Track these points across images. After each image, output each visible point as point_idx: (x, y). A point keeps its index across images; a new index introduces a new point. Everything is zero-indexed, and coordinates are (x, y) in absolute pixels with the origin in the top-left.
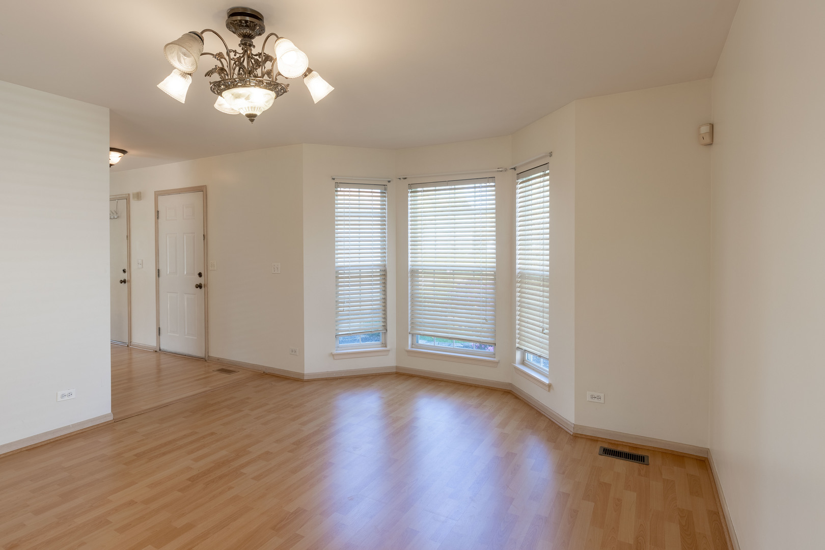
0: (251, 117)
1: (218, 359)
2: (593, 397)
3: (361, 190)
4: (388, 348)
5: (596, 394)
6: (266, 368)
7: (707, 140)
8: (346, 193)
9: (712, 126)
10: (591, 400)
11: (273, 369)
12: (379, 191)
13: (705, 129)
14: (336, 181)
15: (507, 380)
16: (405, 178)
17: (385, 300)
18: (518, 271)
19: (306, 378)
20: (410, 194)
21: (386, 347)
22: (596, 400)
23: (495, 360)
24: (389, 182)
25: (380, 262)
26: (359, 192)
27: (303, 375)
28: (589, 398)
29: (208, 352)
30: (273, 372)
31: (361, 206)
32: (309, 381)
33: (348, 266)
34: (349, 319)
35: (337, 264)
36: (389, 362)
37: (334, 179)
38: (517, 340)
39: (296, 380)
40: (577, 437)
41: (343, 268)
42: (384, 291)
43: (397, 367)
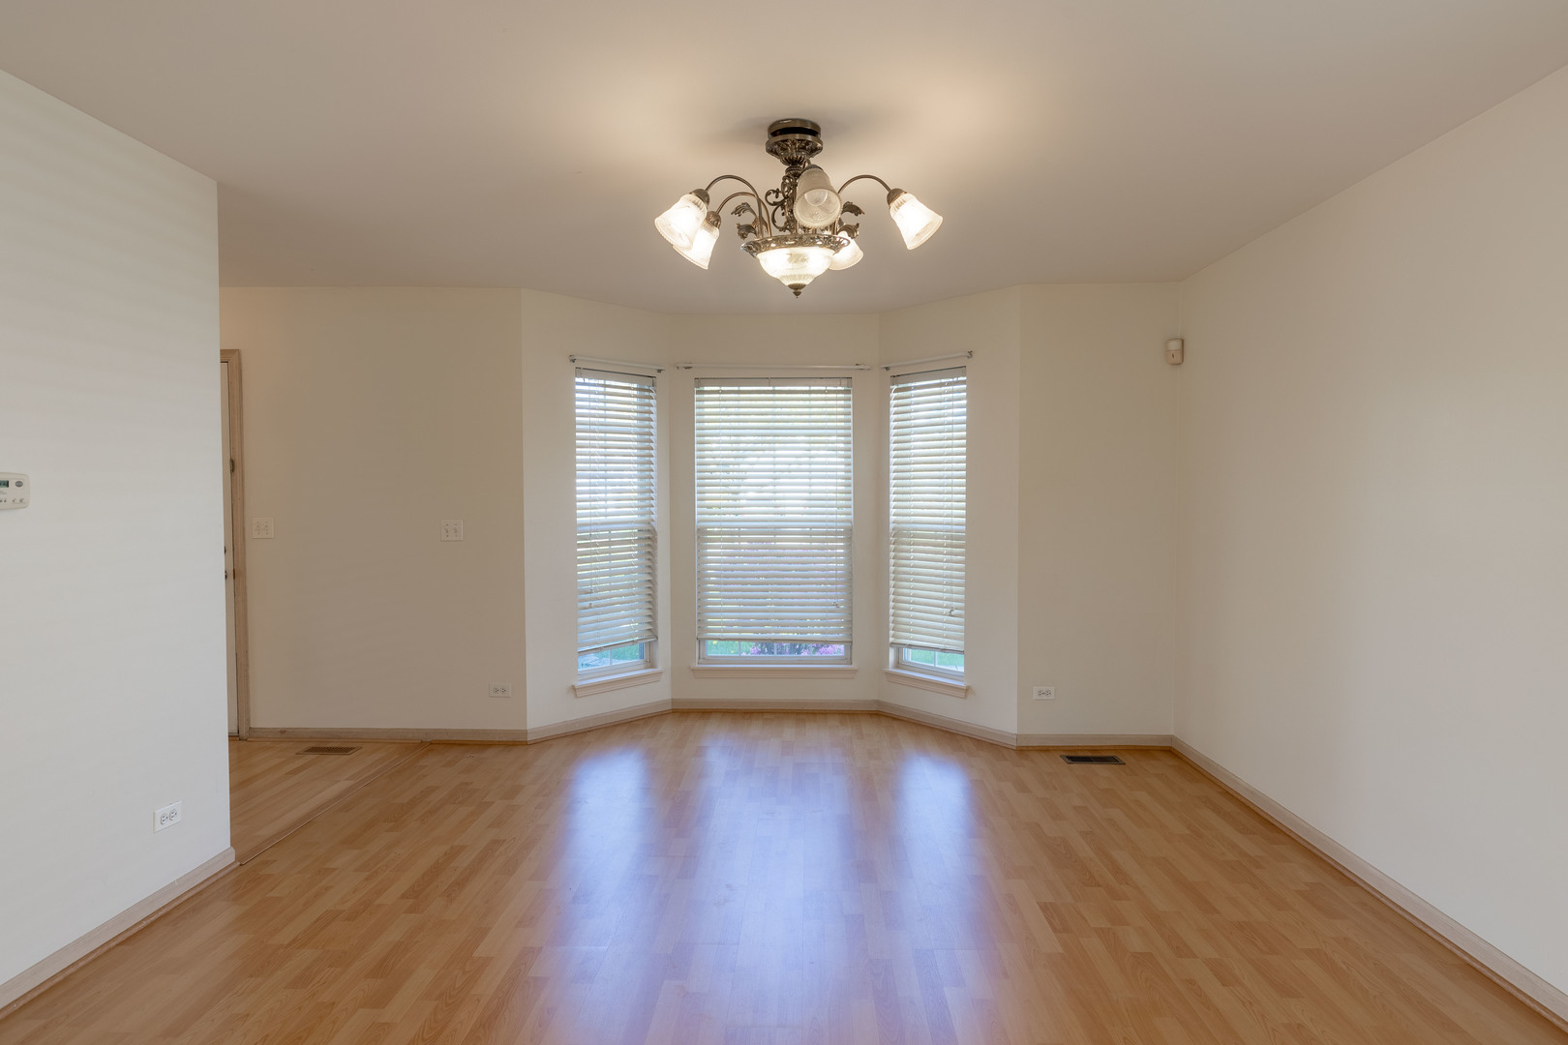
0: (797, 289)
1: (283, 732)
2: (1040, 693)
3: (608, 383)
4: (659, 668)
5: (1044, 689)
6: (427, 732)
7: (1178, 358)
8: (592, 388)
9: (1183, 341)
10: (1038, 698)
11: (447, 731)
12: (635, 386)
13: (1174, 345)
14: (577, 364)
15: (872, 696)
16: (689, 368)
17: (652, 585)
18: (892, 526)
19: (530, 738)
20: (696, 396)
21: (652, 667)
22: (1044, 697)
23: (853, 666)
24: (659, 371)
25: (636, 516)
26: (605, 386)
27: (525, 733)
28: (1035, 696)
29: (248, 720)
30: (447, 738)
31: (608, 412)
32: (536, 743)
33: (596, 524)
34: (597, 621)
35: (579, 520)
36: (659, 693)
37: (573, 361)
38: (891, 632)
39: (514, 744)
40: (1026, 751)
41: (588, 528)
42: (651, 568)
43: (673, 701)
